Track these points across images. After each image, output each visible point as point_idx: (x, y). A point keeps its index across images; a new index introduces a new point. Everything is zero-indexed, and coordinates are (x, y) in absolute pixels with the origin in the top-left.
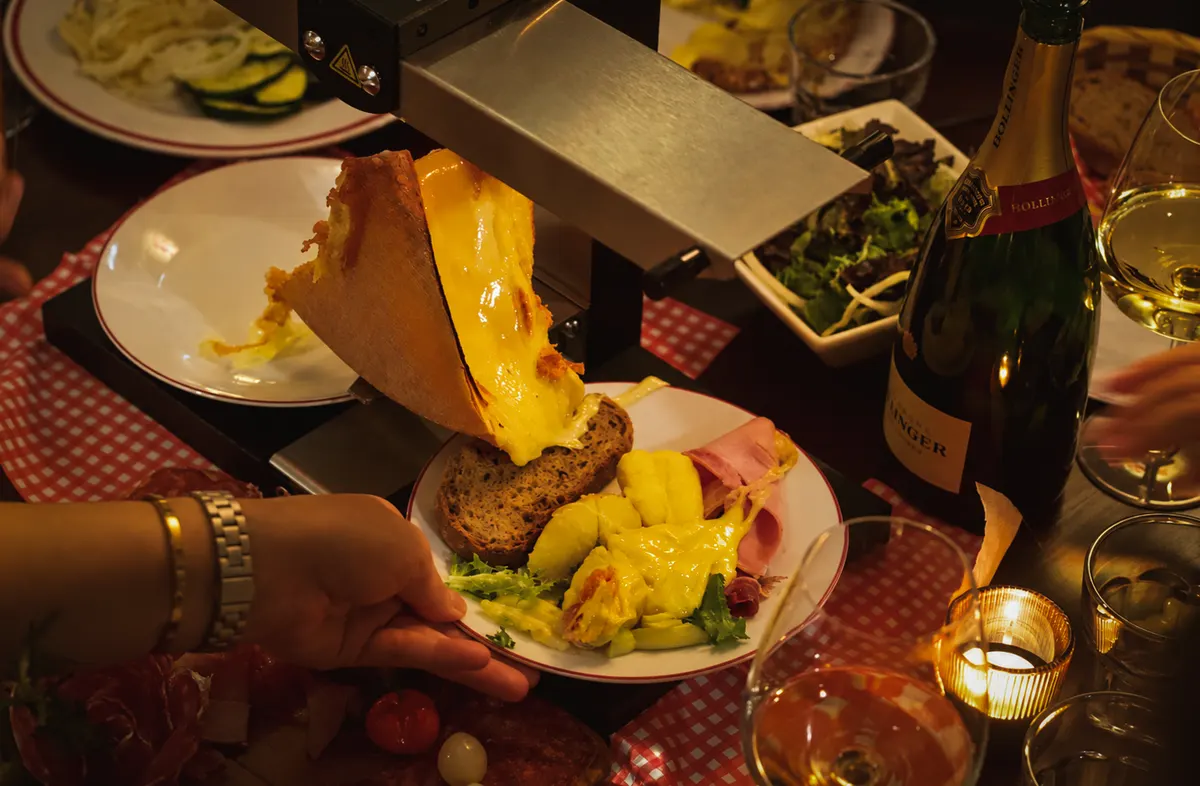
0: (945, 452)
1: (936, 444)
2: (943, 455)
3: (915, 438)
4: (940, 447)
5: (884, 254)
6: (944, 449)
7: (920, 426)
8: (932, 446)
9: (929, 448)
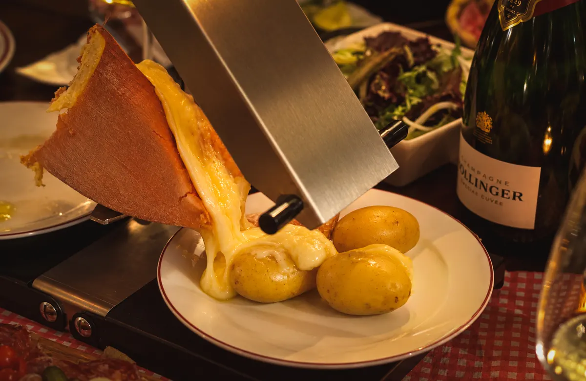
0: (522, 198)
1: (515, 193)
2: (520, 200)
3: (497, 194)
4: (518, 195)
5: (420, 101)
6: (521, 195)
7: (500, 183)
8: (511, 194)
9: (509, 198)
